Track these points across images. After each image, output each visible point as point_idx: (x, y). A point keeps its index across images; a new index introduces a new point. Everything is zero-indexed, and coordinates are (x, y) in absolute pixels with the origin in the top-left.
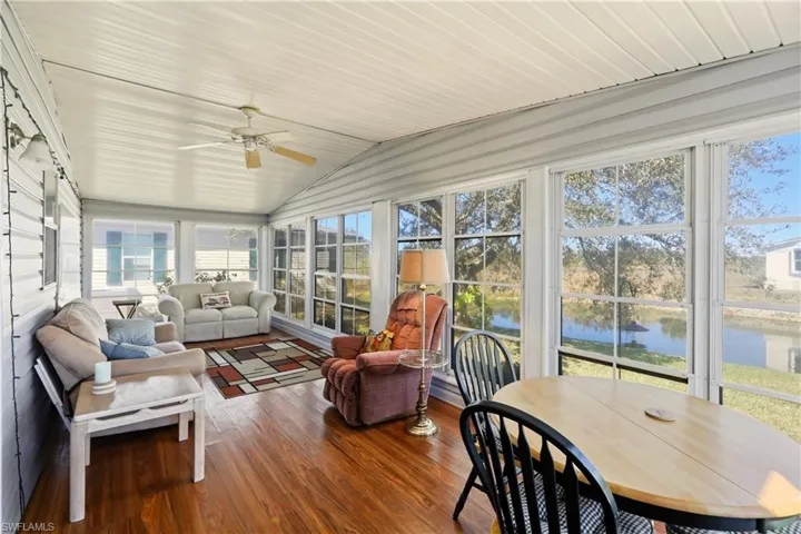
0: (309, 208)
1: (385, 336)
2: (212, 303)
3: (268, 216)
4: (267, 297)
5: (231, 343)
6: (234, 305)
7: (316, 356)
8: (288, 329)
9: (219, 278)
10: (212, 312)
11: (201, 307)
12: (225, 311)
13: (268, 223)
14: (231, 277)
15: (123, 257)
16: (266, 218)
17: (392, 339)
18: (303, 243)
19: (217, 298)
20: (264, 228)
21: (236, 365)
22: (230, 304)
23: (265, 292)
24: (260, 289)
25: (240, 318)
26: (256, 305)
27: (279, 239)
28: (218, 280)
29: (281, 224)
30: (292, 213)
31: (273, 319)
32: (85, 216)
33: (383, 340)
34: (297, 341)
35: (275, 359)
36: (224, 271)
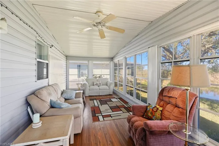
0: (124, 54)
1: (158, 109)
2: (97, 84)
3: (112, 58)
4: (112, 83)
5: (101, 97)
6: (103, 85)
7: (126, 106)
8: (118, 94)
9: (99, 77)
10: (96, 87)
11: (94, 85)
12: (100, 87)
13: (112, 60)
14: (103, 77)
15: (81, 71)
16: (112, 59)
17: (162, 111)
18: (122, 66)
19: (98, 83)
20: (111, 62)
21: (100, 106)
22: (101, 85)
23: (111, 82)
24: (110, 80)
25: (104, 89)
26: (109, 85)
27: (115, 65)
28: (99, 78)
29: (116, 60)
30: (119, 56)
31: (114, 90)
32: (67, 61)
33: (156, 111)
34: (121, 99)
35: (112, 105)
36: (101, 75)
